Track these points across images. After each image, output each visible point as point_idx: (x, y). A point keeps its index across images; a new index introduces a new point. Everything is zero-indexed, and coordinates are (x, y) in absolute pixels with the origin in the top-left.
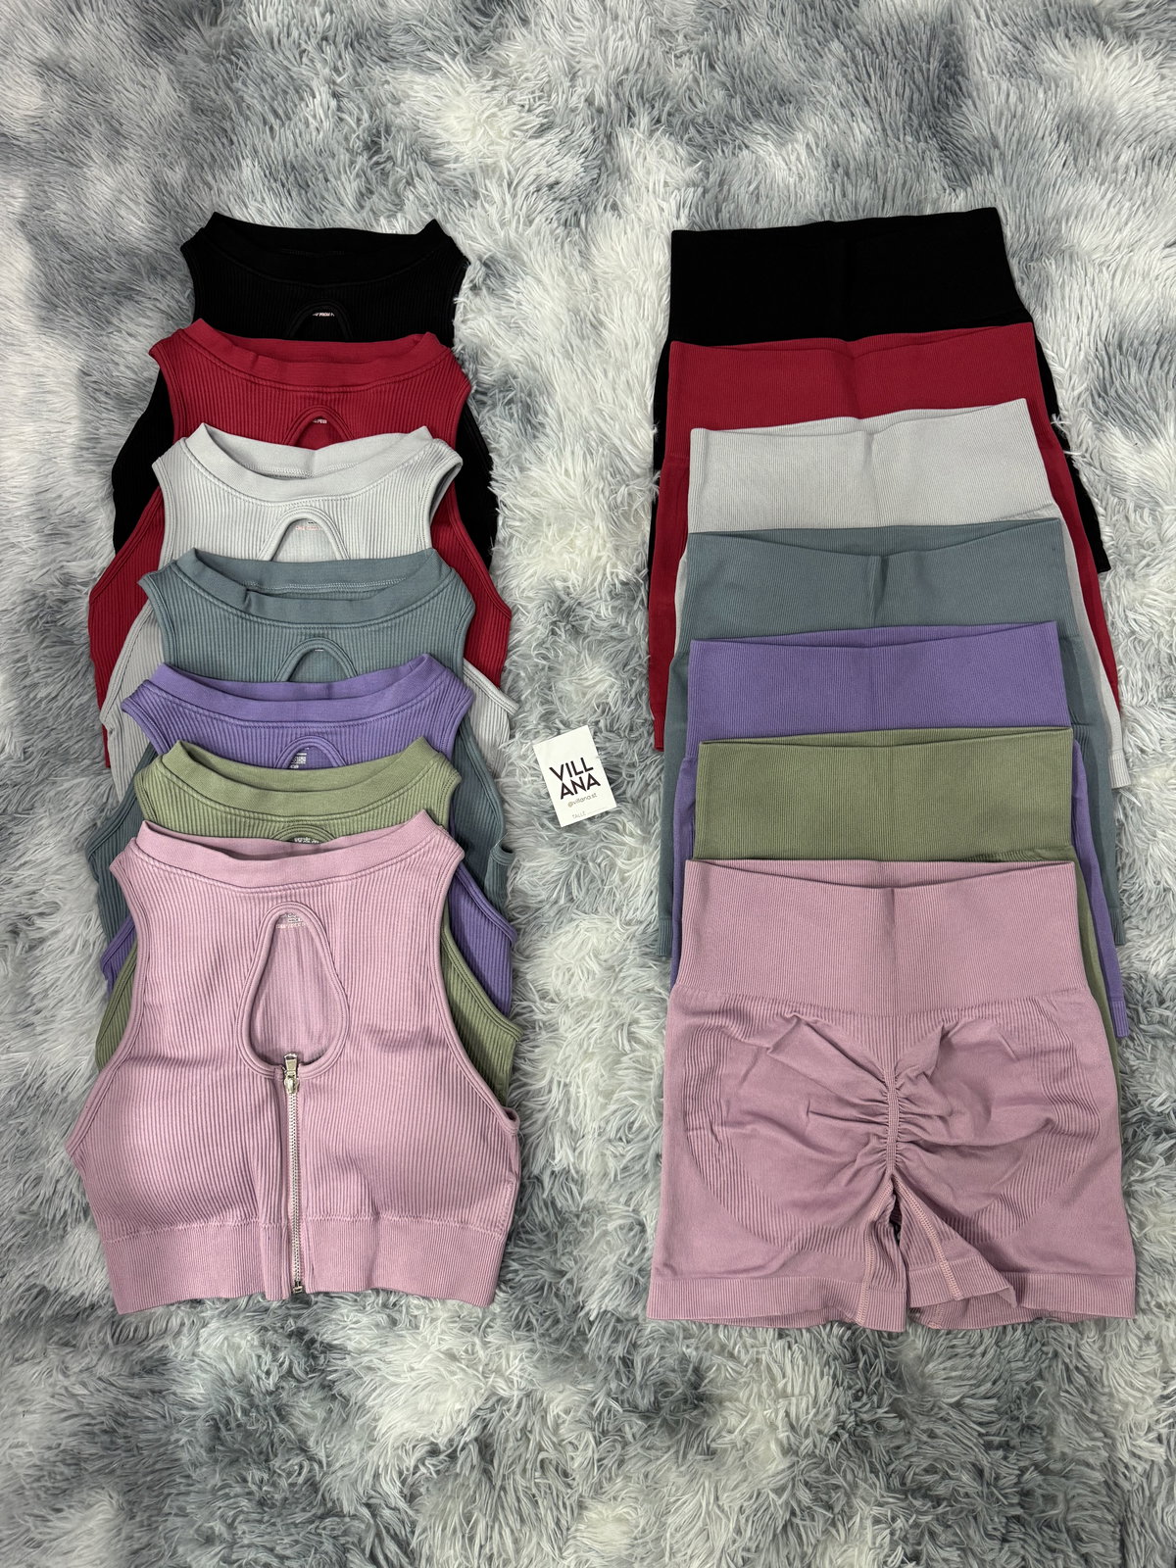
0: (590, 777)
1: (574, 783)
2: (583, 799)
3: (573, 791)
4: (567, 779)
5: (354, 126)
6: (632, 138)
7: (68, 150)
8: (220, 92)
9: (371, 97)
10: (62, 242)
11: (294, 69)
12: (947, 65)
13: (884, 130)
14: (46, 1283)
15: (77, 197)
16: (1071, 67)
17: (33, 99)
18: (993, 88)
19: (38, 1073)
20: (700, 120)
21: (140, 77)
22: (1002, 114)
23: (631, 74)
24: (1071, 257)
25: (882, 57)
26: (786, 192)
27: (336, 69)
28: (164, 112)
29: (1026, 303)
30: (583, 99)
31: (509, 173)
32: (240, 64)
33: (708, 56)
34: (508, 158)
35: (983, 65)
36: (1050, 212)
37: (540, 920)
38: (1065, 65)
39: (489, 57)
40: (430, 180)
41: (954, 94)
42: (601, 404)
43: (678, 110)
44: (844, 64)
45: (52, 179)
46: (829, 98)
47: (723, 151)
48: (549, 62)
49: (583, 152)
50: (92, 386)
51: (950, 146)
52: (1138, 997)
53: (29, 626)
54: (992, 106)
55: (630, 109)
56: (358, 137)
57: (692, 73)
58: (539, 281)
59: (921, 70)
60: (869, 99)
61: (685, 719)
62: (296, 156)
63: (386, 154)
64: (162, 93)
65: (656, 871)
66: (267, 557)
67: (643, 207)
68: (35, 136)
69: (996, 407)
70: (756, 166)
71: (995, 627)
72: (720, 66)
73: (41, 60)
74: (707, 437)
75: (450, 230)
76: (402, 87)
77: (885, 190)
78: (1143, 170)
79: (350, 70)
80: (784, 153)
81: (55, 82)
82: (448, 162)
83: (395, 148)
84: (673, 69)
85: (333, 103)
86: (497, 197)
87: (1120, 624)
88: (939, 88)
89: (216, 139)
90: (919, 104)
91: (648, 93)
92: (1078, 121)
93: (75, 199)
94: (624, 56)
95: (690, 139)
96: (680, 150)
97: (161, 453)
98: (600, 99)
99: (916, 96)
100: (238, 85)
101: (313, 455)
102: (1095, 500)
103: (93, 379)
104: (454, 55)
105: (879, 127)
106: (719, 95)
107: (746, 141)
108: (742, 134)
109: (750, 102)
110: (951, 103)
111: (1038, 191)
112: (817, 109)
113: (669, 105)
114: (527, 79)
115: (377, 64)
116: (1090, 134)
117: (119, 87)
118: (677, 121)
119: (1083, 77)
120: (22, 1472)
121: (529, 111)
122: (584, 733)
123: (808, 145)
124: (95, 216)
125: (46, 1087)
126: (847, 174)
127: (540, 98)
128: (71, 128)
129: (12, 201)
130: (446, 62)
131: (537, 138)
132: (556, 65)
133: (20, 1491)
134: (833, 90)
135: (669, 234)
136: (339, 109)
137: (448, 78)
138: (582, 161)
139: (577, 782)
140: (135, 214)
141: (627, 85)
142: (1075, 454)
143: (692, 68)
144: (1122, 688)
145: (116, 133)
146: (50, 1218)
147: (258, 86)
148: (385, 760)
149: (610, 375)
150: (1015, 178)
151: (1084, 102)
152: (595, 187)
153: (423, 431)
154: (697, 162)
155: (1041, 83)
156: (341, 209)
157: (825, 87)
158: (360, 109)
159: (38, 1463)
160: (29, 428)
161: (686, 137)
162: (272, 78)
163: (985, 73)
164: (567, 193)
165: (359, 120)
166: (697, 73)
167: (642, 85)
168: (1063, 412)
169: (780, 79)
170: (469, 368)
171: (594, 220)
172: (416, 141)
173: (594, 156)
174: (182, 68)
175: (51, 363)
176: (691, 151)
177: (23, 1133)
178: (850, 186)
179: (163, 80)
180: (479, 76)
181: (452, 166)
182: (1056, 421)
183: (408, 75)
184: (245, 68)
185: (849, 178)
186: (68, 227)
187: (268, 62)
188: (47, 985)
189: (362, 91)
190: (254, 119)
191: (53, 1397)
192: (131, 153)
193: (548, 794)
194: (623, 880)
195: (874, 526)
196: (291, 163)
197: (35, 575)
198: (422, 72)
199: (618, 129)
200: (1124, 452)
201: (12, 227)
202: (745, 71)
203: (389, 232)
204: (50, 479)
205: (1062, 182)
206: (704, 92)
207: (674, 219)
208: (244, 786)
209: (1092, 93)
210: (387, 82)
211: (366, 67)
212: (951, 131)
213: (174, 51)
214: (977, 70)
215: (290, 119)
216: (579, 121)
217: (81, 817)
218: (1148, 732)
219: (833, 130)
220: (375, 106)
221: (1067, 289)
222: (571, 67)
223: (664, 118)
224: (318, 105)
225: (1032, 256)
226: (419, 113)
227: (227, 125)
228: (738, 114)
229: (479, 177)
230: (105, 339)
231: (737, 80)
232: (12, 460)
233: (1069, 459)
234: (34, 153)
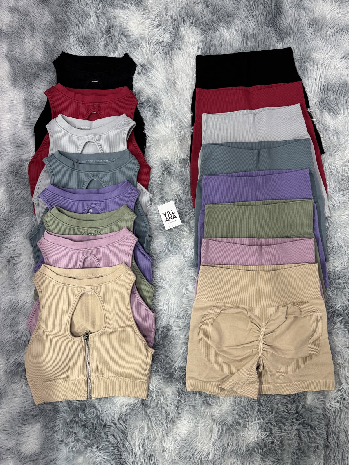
0: (174, 215)
1: (169, 217)
2: (172, 222)
3: (169, 219)
4: (167, 216)
5: (103, 25)
6: (184, 28)
7: (19, 34)
8: (63, 16)
9: (108, 17)
10: (18, 61)
11: (85, 9)
12: (277, 5)
13: (258, 25)
14: (20, 361)
15: (22, 48)
16: (313, 5)
17: (8, 19)
18: (290, 12)
19: (16, 302)
20: (204, 22)
21: (39, 12)
22: (293, 19)
23: (184, 9)
24: (313, 62)
25: (258, 3)
26: (230, 44)
27: (97, 9)
28: (47, 22)
29: (300, 75)
30: (170, 16)
31: (148, 39)
32: (69, 7)
33: (207, 3)
34: (148, 34)
35: (287, 5)
36: (307, 49)
37: (160, 257)
38: (311, 4)
39: (142, 4)
40: (125, 41)
41: (279, 14)
42: (176, 107)
43: (198, 19)
44: (246, 5)
45: (14, 42)
46: (242, 15)
47: (211, 32)
48: (160, 6)
49: (170, 32)
50: (28, 103)
51: (278, 29)
52: (332, 277)
53: (11, 174)
54: (290, 17)
55: (184, 19)
56: (104, 29)
57: (202, 8)
58: (158, 71)
59: (269, 7)
60: (254, 15)
61: (201, 198)
62: (86, 35)
63: (112, 34)
64: (46, 16)
65: (193, 242)
66: (79, 152)
67: (188, 49)
68: (9, 30)
69: (291, 106)
70: (221, 36)
71: (291, 170)
72: (210, 6)
73: (10, 7)
74: (207, 116)
75: (131, 56)
76: (117, 14)
77: (259, 43)
78: (334, 36)
79: (101, 9)
80: (229, 32)
81: (15, 13)
82: (130, 36)
83: (115, 32)
84: (196, 7)
85: (97, 19)
86: (145, 46)
87: (327, 169)
88: (274, 12)
89: (62, 30)
90: (269, 17)
91: (189, 14)
92: (315, 21)
93: (21, 48)
94: (182, 4)
95: (201, 28)
96: (199, 32)
97: (48, 123)
98: (175, 17)
99: (268, 14)
100: (68, 14)
101: (92, 123)
102: (320, 133)
103: (28, 101)
104: (132, 4)
105: (257, 24)
106: (210, 15)
107: (218, 28)
108: (217, 26)
109: (219, 17)
110: (278, 16)
111: (303, 42)
112: (239, 19)
113: (195, 18)
114: (153, 11)
115: (109, 7)
116: (319, 25)
117: (33, 15)
118: (197, 23)
119: (317, 8)
120: (15, 414)
121: (154, 20)
122: (172, 203)
123: (236, 29)
124: (27, 53)
125: (19, 306)
126: (247, 38)
127: (157, 16)
128: (20, 27)
129: (3, 49)
130: (129, 6)
131: (156, 28)
132: (162, 6)
133: (14, 419)
134: (243, 13)
135: (195, 56)
136: (98, 20)
137: (130, 11)
138: (170, 35)
139: (170, 217)
140: (39, 52)
141: (183, 12)
142: (314, 120)
143: (202, 7)
144: (328, 188)
145: (33, 29)
146: (21, 342)
147: (74, 14)
148: (114, 211)
149: (179, 98)
150: (297, 38)
151: (317, 16)
152: (174, 43)
153: (124, 115)
154: (203, 35)
155: (304, 10)
156: (99, 50)
157: (241, 12)
158: (104, 20)
159: (19, 412)
160: (10, 116)
161: (200, 28)
162: (79, 11)
163: (288, 7)
164: (165, 45)
165: (104, 24)
166: (203, 9)
167: (187, 12)
168: (311, 107)
169: (228, 10)
170: (137, 96)
171: (173, 52)
172: (121, 30)
173: (173, 33)
174: (52, 9)
175: (16, 97)
176: (202, 32)
177: (13, 319)
178: (248, 41)
179: (46, 12)
180: (139, 10)
181: (132, 37)
182: (309, 110)
183: (118, 10)
184: (70, 8)
185: (248, 39)
186: (19, 56)
187: (77, 7)
188: (18, 277)
189: (105, 15)
190: (74, 24)
191: (23, 393)
192: (38, 34)
193: (162, 221)
194: (184, 245)
195: (256, 141)
196: (85, 37)
197: (12, 158)
198: (122, 9)
199: (180, 25)
200: (329, 119)
201: (3, 57)
202: (217, 8)
203: (113, 57)
204: (16, 131)
205: (311, 40)
206: (206, 14)
207: (197, 52)
208: (74, 219)
209: (320, 13)
210: (112, 12)
211: (106, 8)
212: (278, 25)
213: (49, 4)
214: (285, 6)
215: (84, 24)
216: (169, 23)
217: (27, 228)
218: (335, 200)
219: (243, 25)
220: (109, 19)
221: (312, 71)
222: (166, 7)
223: (194, 22)
224: (92, 19)
225: (302, 62)
226: (122, 21)
227: (66, 26)
228: (215, 20)
229: (140, 40)
230: (31, 89)
231: (215, 10)
232: (5, 125)
233: (313, 121)
234: (9, 35)
